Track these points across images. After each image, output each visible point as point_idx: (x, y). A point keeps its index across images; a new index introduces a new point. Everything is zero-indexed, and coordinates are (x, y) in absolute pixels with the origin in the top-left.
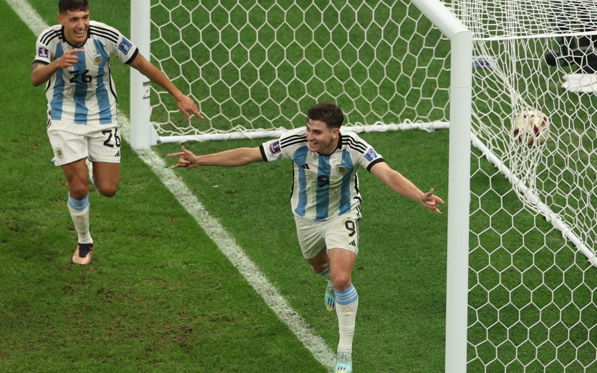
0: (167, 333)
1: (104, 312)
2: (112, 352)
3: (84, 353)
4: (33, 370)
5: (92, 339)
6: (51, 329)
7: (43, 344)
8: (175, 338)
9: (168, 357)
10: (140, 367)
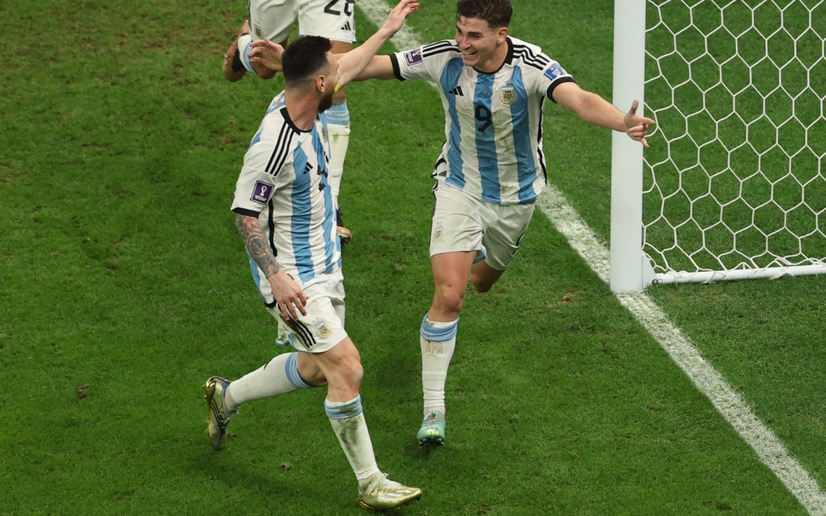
0: (205, 41)
1: (113, 11)
2: (125, 69)
3: (84, 70)
4: (9, 95)
5: (95, 51)
6: (36, 36)
7: (24, 58)
8: (217, 48)
9: (208, 76)
10: (165, 90)
